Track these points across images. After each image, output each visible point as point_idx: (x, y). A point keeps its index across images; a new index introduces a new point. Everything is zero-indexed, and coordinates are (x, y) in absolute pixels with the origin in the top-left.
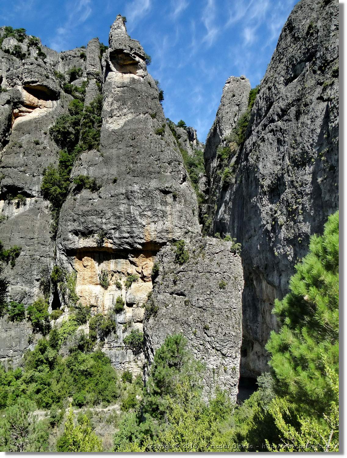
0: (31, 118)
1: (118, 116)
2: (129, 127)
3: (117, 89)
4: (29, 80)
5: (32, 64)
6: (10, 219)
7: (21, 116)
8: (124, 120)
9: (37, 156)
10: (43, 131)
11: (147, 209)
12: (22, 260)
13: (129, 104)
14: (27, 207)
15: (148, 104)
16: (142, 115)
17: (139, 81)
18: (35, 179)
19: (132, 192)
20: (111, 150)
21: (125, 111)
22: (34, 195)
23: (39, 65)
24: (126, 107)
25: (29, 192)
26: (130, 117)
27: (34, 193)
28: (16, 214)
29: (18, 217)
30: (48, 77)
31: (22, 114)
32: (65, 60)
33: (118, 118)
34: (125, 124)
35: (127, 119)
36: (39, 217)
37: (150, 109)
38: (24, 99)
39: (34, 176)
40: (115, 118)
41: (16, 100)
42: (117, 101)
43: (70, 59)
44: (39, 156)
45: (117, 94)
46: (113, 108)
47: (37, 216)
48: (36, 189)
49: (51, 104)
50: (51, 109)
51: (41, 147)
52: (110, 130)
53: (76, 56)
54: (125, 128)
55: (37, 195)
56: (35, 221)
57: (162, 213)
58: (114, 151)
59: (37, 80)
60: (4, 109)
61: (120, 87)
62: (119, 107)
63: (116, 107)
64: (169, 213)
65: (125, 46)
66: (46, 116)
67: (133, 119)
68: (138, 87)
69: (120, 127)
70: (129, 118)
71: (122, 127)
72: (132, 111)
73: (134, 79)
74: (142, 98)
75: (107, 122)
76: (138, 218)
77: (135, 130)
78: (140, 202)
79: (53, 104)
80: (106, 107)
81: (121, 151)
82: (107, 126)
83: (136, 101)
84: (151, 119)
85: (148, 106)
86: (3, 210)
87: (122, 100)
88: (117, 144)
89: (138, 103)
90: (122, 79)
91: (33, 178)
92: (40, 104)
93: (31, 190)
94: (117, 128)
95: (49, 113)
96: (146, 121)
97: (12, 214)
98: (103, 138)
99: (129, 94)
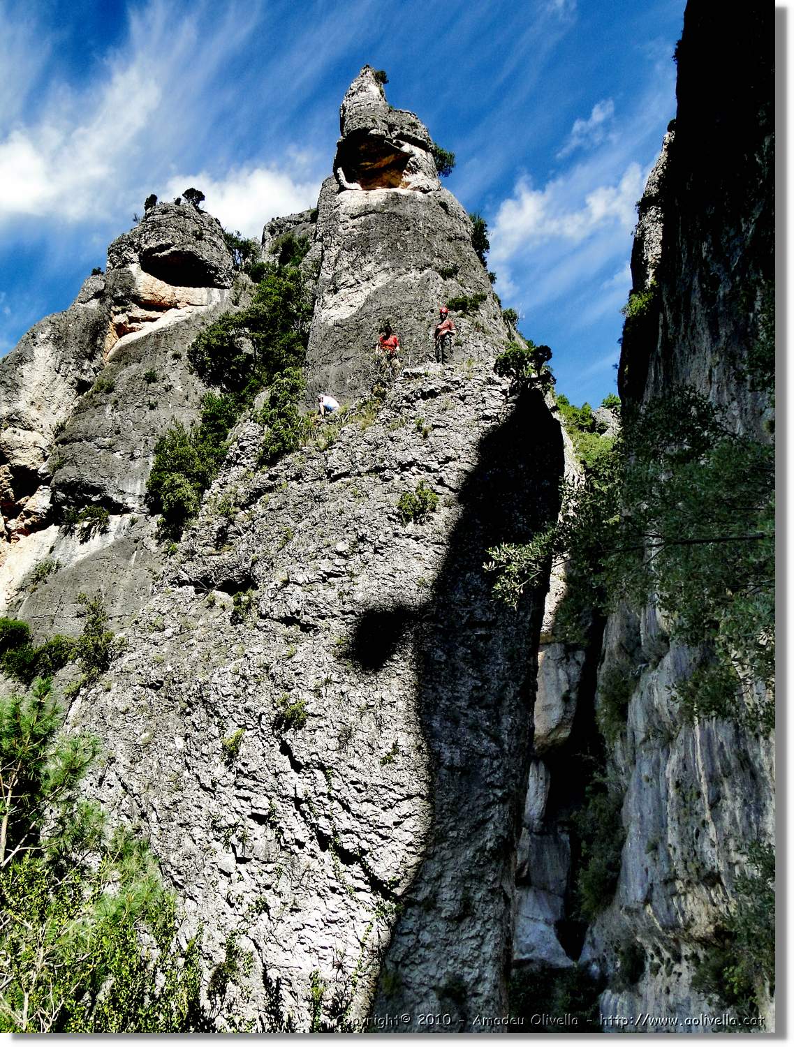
0: (151, 331)
1: (351, 286)
2: (376, 306)
3: (352, 222)
4: (153, 244)
6: (63, 569)
7: (132, 330)
8: (367, 292)
9: (146, 409)
10: (170, 353)
12: (70, 677)
13: (380, 250)
14: (111, 539)
15: (432, 246)
16: (413, 273)
17: (411, 199)
18: (136, 465)
20: (325, 368)
21: (368, 268)
22: (130, 506)
23: (181, 214)
24: (371, 258)
25: (117, 498)
26: (381, 280)
27: (130, 502)
28: (80, 558)
29: (81, 564)
30: (199, 238)
31: (134, 325)
32: (277, 233)
33: (351, 290)
34: (369, 300)
35: (374, 288)
36: (133, 561)
37: (439, 256)
38: (140, 289)
39: (133, 458)
40: (342, 291)
41: (120, 294)
42: (350, 250)
43: (287, 229)
44: (152, 407)
45: (351, 233)
46: (340, 268)
47: (128, 558)
48: (133, 491)
49: (205, 296)
50: (202, 309)
51: (158, 387)
52: (330, 323)
54: (368, 308)
55: (136, 506)
56: (121, 572)
58: (332, 369)
59: (170, 241)
60: (86, 310)
61: (359, 216)
62: (353, 263)
63: (346, 264)
65: (373, 120)
66: (186, 321)
67: (387, 284)
68: (408, 210)
69: (354, 310)
70: (379, 285)
71: (361, 309)
72: (387, 265)
73: (396, 194)
74: (416, 233)
75: (323, 306)
77: (391, 309)
79: (210, 297)
81: (349, 364)
82: (324, 316)
83: (397, 240)
84: (441, 279)
85: (432, 252)
86: (52, 550)
87: (362, 245)
88: (342, 350)
89: (405, 244)
90: (366, 200)
91: (132, 463)
92: (178, 297)
93: (122, 492)
94: (348, 316)
95: (198, 315)
96: (424, 285)
97: (71, 557)
98: (310, 346)
99: (382, 228)
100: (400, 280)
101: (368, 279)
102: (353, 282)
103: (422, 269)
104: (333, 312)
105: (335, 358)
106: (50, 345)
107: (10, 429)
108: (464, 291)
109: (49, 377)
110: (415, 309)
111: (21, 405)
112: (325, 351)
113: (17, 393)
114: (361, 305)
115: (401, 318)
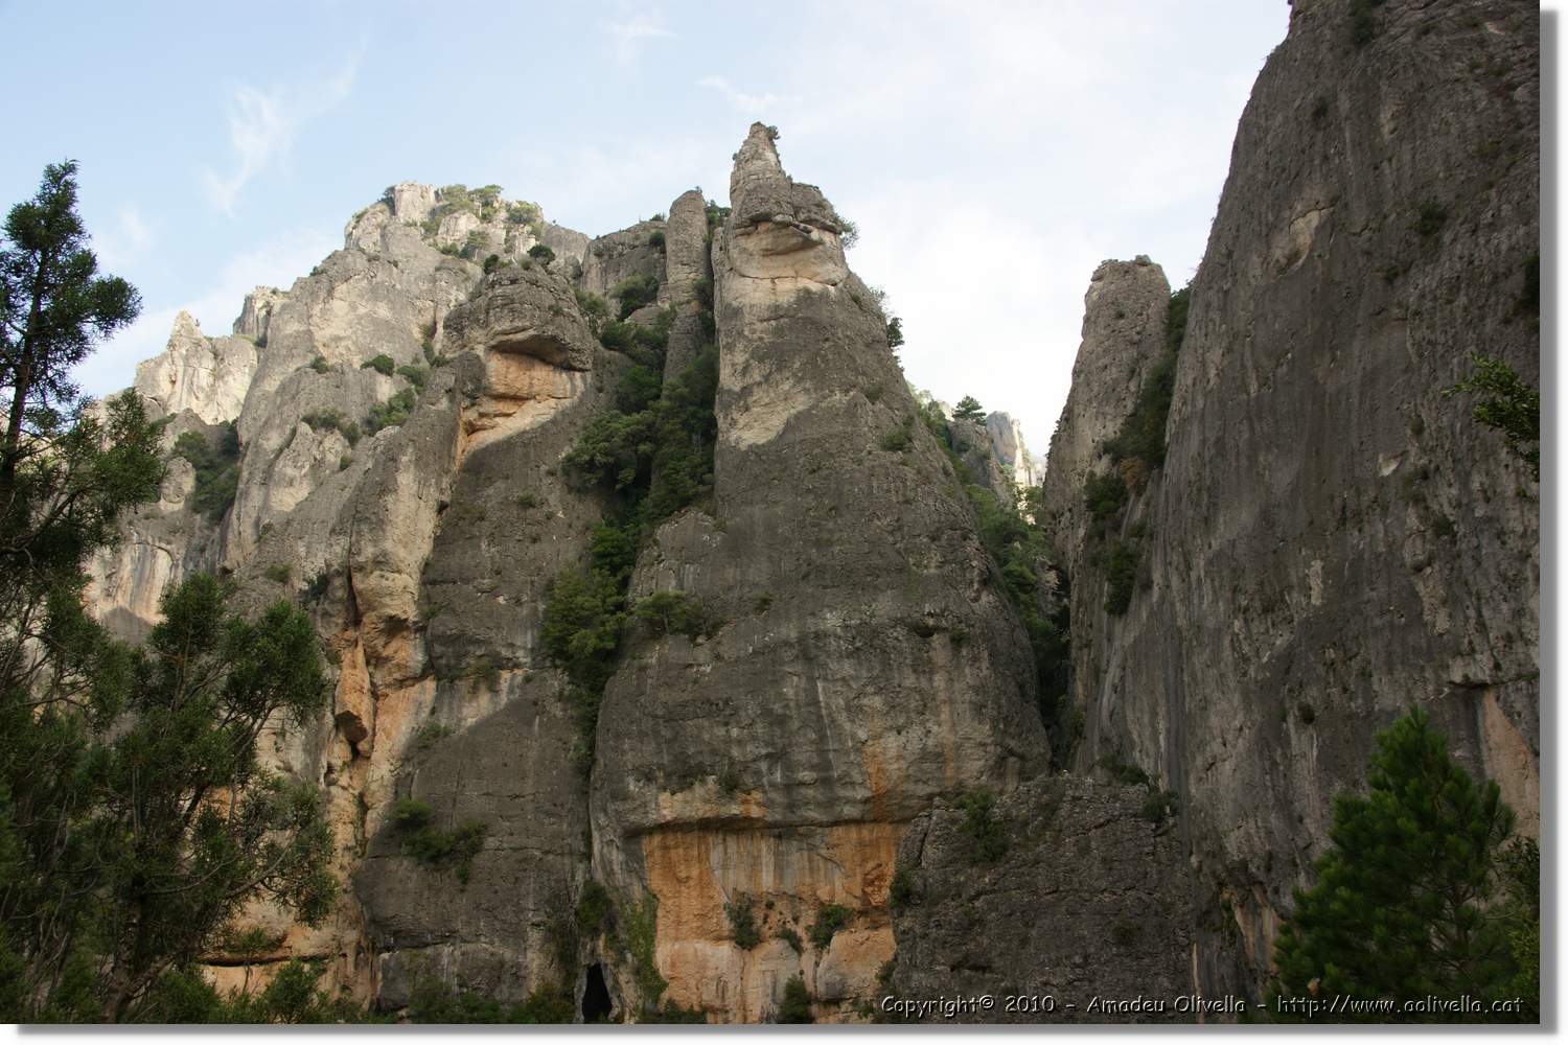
0: (509, 433)
2: (799, 436)
3: (759, 326)
4: (506, 325)
5: (513, 282)
6: (453, 737)
7: (483, 428)
8: (785, 415)
9: (528, 543)
10: (544, 468)
11: (870, 689)
12: (489, 864)
13: (797, 365)
14: (504, 699)
15: (854, 361)
16: (838, 396)
17: (824, 296)
18: (524, 612)
19: (817, 635)
20: (749, 509)
21: (786, 386)
22: (523, 660)
23: (534, 283)
24: (787, 375)
25: (506, 652)
26: (801, 403)
27: (520, 656)
28: (471, 721)
29: (474, 730)
30: (558, 312)
31: (486, 421)
32: (606, 257)
33: (765, 410)
34: (789, 426)
35: (793, 411)
36: (536, 728)
37: (864, 374)
38: (493, 380)
39: (520, 603)
40: (755, 410)
41: (470, 387)
42: (761, 360)
43: (621, 255)
44: (534, 541)
45: (761, 339)
46: (750, 381)
47: (530, 724)
48: (523, 643)
49: (569, 386)
50: (567, 402)
51: (539, 514)
52: (743, 446)
53: (637, 243)
54: (790, 437)
55: (528, 660)
56: (526, 742)
57: (918, 697)
58: (758, 512)
59: (528, 324)
60: (438, 412)
61: (768, 320)
62: (767, 378)
63: (758, 379)
64: (942, 696)
65: (778, 203)
66: (554, 422)
67: (812, 408)
68: (824, 314)
69: (772, 435)
70: (801, 408)
71: (781, 436)
72: (807, 385)
73: (807, 291)
74: (836, 345)
75: (733, 424)
76: (842, 718)
77: (817, 442)
78: (847, 668)
79: (574, 386)
80: (728, 379)
81: (779, 510)
83: (817, 354)
84: (869, 405)
85: (856, 369)
86: (433, 711)
87: (774, 356)
89: (825, 360)
90: (773, 297)
91: (518, 609)
92: (536, 389)
93: (512, 645)
95: (563, 413)
96: (851, 411)
97: (460, 720)
99: (797, 337)
100: (823, 405)
102: (767, 400)
103: (847, 391)
106: (412, 467)
107: (377, 573)
109: (413, 506)
111: (388, 545)
113: (383, 531)
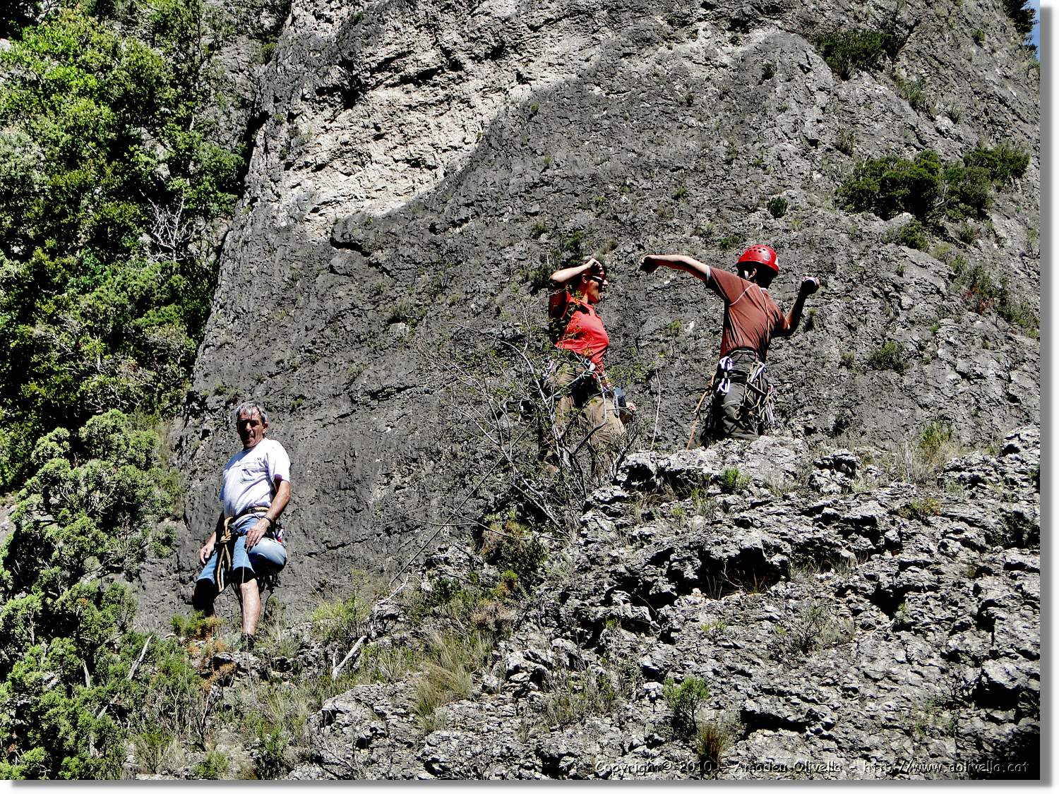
1: (424, 77)
82: (289, 197)
88: (361, 355)
94: (396, 204)
98: (217, 327)
101: (497, 53)
104: (332, 184)
105: (325, 386)
108: (927, 129)
110: (701, 196)
112: (282, 352)
114: (458, 160)
115: (633, 229)
